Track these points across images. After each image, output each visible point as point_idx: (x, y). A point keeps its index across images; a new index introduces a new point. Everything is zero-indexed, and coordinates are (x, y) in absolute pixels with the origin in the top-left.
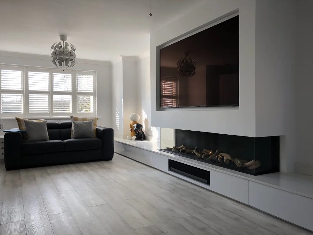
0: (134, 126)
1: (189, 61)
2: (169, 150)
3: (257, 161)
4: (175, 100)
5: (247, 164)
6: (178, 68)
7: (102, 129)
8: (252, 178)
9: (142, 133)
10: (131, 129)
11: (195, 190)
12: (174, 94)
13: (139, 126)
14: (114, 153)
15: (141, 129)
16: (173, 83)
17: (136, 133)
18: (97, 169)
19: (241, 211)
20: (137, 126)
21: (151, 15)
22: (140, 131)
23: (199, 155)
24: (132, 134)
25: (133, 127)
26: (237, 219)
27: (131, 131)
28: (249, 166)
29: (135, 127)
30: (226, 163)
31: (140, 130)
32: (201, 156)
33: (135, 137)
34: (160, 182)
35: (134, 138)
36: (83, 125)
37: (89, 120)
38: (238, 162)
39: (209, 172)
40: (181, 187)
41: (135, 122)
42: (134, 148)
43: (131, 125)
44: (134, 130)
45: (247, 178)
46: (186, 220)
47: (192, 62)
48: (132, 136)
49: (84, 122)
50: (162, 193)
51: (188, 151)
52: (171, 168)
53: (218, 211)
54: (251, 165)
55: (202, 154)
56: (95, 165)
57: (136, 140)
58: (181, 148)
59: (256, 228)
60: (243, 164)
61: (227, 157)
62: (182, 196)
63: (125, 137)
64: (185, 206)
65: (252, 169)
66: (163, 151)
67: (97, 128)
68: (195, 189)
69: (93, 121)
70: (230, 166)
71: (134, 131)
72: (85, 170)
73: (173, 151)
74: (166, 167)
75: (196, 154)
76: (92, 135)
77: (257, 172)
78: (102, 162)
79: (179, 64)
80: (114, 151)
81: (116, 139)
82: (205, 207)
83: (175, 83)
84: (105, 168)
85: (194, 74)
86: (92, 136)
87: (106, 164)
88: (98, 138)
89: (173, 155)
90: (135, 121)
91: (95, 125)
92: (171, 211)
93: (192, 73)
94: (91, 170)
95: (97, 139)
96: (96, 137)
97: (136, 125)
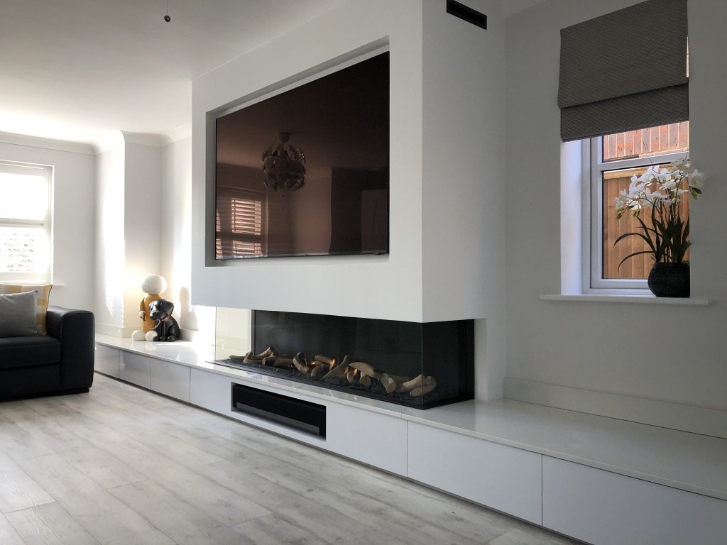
0: (151, 305)
1: (290, 153)
2: (236, 361)
3: (429, 377)
4: (259, 244)
5: (408, 384)
6: (264, 168)
7: (62, 312)
8: (416, 415)
9: (171, 323)
10: (144, 315)
11: (289, 452)
12: (257, 230)
13: (165, 307)
14: (95, 374)
15: (169, 313)
16: (256, 205)
17: (157, 323)
18: (42, 415)
19: (390, 492)
20: (158, 307)
21: (167, 19)
22: (166, 319)
23: (306, 369)
24: (145, 327)
25: (149, 307)
26: (379, 512)
27: (145, 317)
28: (411, 390)
29: (154, 309)
30: (362, 385)
31: (167, 315)
32: (309, 372)
33: (155, 334)
34: (206, 438)
35: (149, 336)
36: (9, 303)
37: (27, 289)
38: (389, 382)
39: (324, 408)
40: (256, 447)
41: (154, 296)
42: (149, 359)
43: (143, 302)
44: (151, 315)
45: (404, 416)
46: (259, 524)
47: (297, 157)
48: (146, 331)
49: (11, 295)
50: (209, 464)
51: (280, 361)
52: (237, 403)
53: (340, 498)
54: (415, 387)
55: (311, 367)
56: (36, 406)
57: (156, 339)
58: (265, 356)
59: (420, 526)
60: (399, 384)
61: (365, 370)
62: (257, 468)
63: (126, 335)
64: (263, 492)
65: (418, 394)
66: (222, 364)
67: (50, 310)
68: (292, 451)
69: (37, 292)
70: (371, 390)
71: (151, 317)
72: (7, 419)
73: (245, 364)
74: (224, 403)
75: (299, 367)
76: (34, 329)
77: (427, 403)
78: (60, 399)
79: (266, 159)
80: (95, 369)
81: (100, 338)
82: (310, 490)
83: (260, 205)
84: (67, 413)
85: (302, 184)
86: (33, 331)
87: (69, 402)
88: (50, 336)
89: (244, 372)
90: (154, 293)
91: (45, 302)
92: (227, 505)
93: (299, 181)
94: (26, 418)
95: (49, 339)
96: (45, 333)
97: (155, 303)
